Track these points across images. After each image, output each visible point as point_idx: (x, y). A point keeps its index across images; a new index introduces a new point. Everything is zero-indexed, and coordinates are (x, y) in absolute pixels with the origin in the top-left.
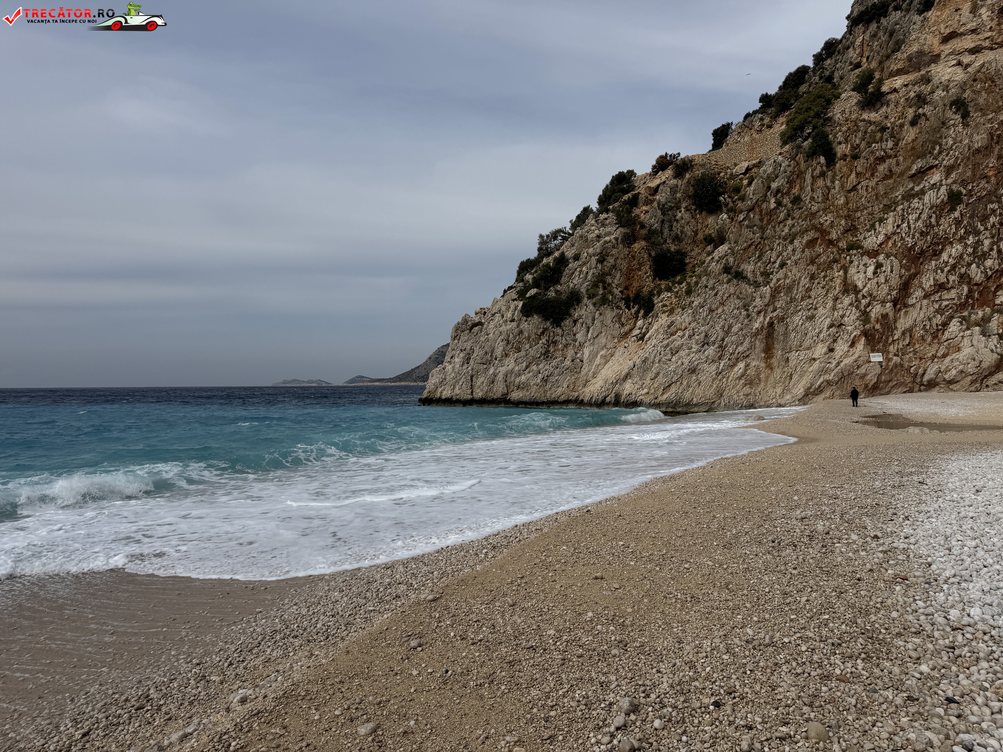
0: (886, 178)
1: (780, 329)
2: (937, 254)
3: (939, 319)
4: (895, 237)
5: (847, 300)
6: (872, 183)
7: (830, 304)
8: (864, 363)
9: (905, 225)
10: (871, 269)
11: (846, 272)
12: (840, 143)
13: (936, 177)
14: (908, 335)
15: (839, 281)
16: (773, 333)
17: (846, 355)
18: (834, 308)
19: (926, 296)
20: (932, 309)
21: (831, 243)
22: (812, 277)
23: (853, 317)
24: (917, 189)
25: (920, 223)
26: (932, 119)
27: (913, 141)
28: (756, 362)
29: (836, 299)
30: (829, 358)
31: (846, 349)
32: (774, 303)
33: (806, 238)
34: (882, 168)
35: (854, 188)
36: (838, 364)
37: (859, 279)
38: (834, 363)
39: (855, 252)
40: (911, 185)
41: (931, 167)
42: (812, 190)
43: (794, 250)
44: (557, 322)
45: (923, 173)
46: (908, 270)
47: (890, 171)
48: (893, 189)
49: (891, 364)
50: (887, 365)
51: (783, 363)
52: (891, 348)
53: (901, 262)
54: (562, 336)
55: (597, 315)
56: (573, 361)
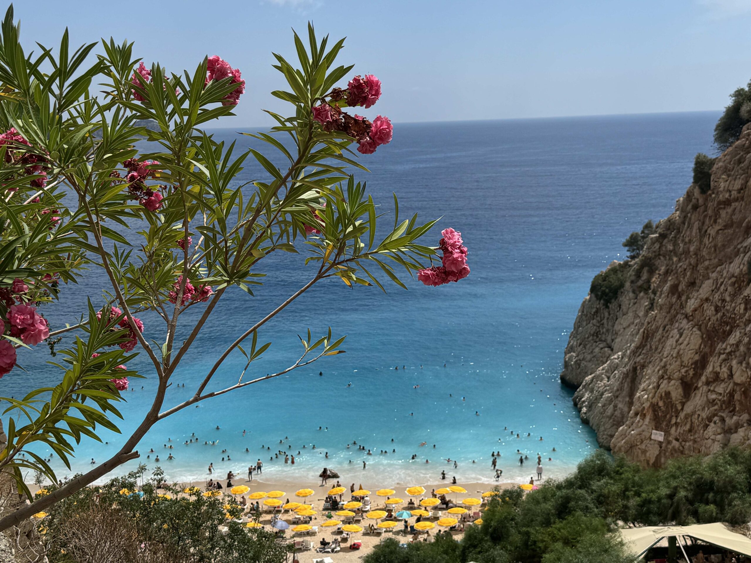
0: (726, 226)
2: (725, 336)
6: (713, 232)
8: (647, 438)
14: (689, 420)
17: (637, 425)
19: (707, 383)
20: (706, 399)
30: (632, 422)
31: (638, 418)
33: (671, 282)
44: (606, 306)
46: (705, 346)
49: (670, 447)
50: (666, 447)
52: (674, 431)
53: (702, 336)
54: (608, 318)
55: (632, 304)
56: (602, 349)
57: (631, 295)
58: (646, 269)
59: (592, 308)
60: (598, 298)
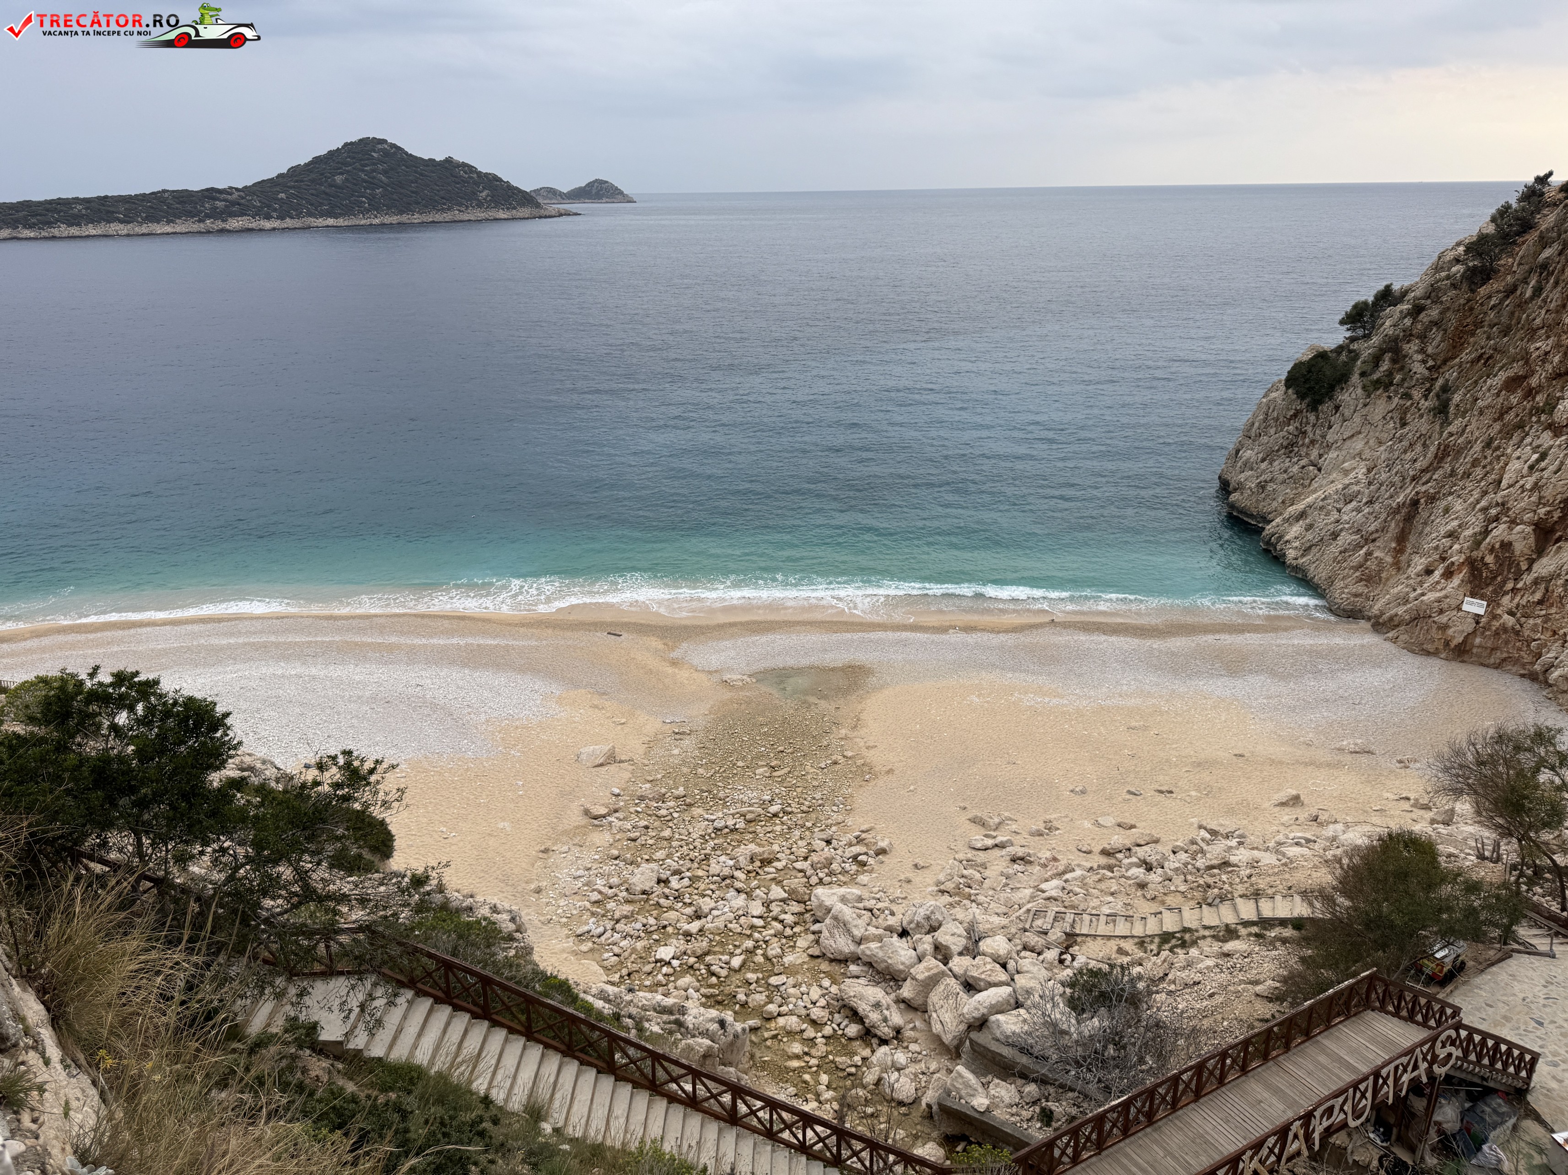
1: (1422, 512)
8: (1450, 608)
10: (1535, 457)
14: (1542, 587)
16: (1414, 517)
17: (1434, 588)
21: (1529, 391)
22: (1488, 443)
23: (1471, 532)
28: (1381, 554)
30: (1420, 582)
31: (1439, 579)
32: (1434, 468)
37: (1512, 471)
44: (1314, 407)
49: (1497, 624)
50: (1489, 623)
52: (1507, 601)
54: (1314, 426)
55: (1360, 406)
56: (1303, 467)
57: (1359, 391)
58: (1387, 356)
59: (1288, 409)
60: (1301, 396)
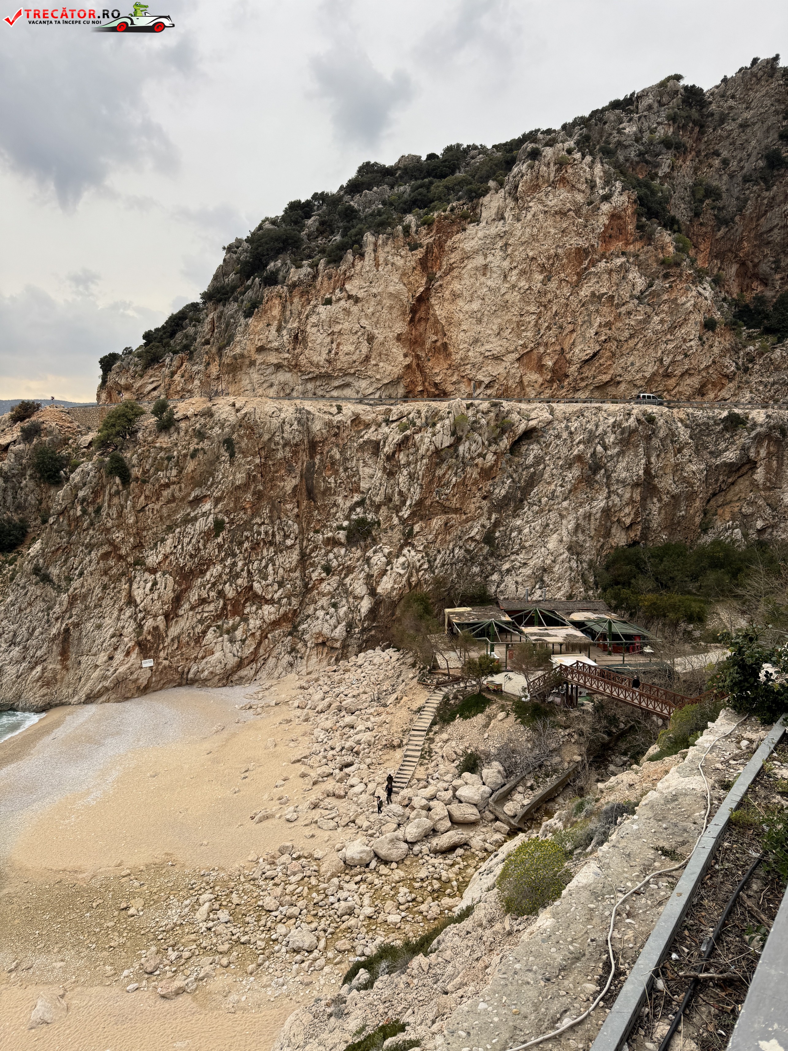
0: (169, 502)
1: (75, 634)
2: (203, 573)
3: (199, 628)
4: (172, 557)
5: (128, 612)
6: (157, 507)
7: (116, 613)
8: (136, 670)
9: (180, 547)
10: (149, 585)
11: (131, 586)
12: (133, 466)
13: (207, 506)
14: (176, 641)
15: (124, 594)
16: (68, 638)
17: (122, 664)
18: (118, 619)
19: (192, 608)
20: (195, 620)
21: (120, 557)
22: (105, 587)
23: (130, 629)
24: (192, 514)
25: (190, 547)
26: (209, 453)
27: (192, 471)
28: (53, 665)
29: (121, 610)
30: (109, 665)
31: (122, 658)
32: (71, 609)
33: (101, 551)
34: (166, 493)
35: (143, 509)
36: (116, 670)
37: (138, 594)
38: (112, 670)
39: (139, 567)
40: (189, 510)
41: (205, 496)
42: (109, 506)
43: (90, 561)
45: (198, 501)
46: (180, 585)
47: (173, 495)
48: (176, 512)
49: (161, 667)
50: (157, 668)
51: (76, 666)
52: (162, 654)
53: (174, 579)
